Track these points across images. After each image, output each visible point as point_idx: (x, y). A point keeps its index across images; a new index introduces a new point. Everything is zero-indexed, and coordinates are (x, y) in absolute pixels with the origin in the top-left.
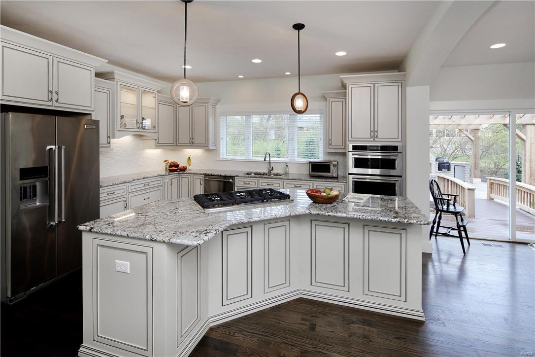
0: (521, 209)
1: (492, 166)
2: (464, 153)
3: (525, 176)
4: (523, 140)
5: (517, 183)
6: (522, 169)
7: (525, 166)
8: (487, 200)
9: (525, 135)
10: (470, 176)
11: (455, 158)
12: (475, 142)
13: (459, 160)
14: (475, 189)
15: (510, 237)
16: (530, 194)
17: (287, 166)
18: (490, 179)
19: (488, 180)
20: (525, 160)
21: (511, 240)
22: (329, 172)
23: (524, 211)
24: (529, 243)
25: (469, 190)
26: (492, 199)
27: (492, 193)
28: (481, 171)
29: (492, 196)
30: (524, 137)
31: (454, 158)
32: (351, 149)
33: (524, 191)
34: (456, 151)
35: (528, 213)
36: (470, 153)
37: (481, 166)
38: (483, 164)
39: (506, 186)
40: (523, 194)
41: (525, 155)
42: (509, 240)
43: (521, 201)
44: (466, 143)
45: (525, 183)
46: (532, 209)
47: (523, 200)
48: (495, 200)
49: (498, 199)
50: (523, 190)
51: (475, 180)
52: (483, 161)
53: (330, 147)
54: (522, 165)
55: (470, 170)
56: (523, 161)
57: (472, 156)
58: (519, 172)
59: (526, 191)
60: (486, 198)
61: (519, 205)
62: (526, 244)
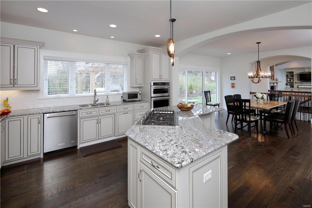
17: (108, 97)
22: (137, 98)
32: (152, 84)
53: (136, 84)
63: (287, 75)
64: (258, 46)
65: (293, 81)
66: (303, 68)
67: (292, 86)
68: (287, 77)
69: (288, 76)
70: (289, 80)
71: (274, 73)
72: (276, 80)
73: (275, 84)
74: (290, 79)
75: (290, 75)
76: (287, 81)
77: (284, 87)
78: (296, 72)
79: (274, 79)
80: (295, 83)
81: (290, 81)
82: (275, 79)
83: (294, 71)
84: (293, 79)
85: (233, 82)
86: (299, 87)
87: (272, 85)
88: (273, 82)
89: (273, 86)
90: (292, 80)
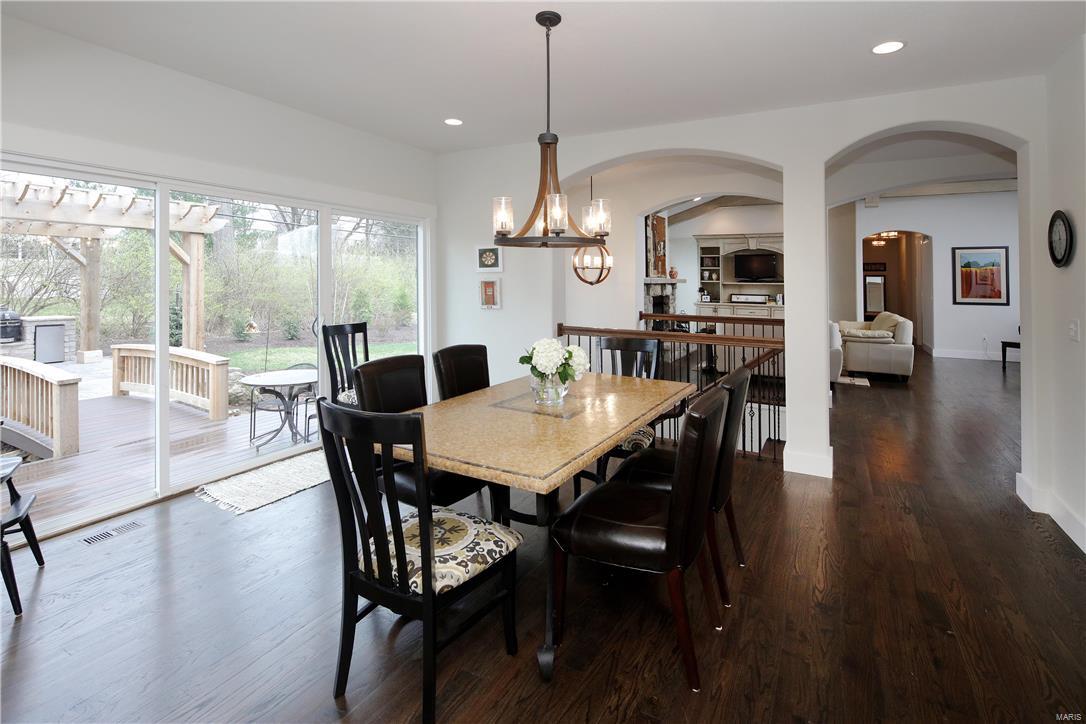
0: (180, 402)
1: (129, 319)
2: (65, 296)
3: (188, 332)
4: (185, 263)
5: (173, 350)
6: (183, 321)
7: (188, 313)
8: (113, 397)
9: (188, 253)
10: (78, 346)
11: (42, 307)
12: (88, 270)
13: (52, 311)
14: (80, 380)
15: (158, 490)
16: (198, 368)
18: (119, 349)
19: (116, 353)
20: (188, 303)
21: (160, 497)
23: (187, 405)
24: (197, 488)
25: (63, 385)
26: (124, 393)
27: (123, 380)
28: (104, 333)
29: (125, 386)
30: (186, 258)
31: (38, 309)
33: (187, 366)
34: (43, 291)
35: (193, 406)
36: (78, 294)
37: (103, 321)
38: (107, 317)
39: (149, 359)
40: (185, 369)
41: (188, 292)
42: (155, 499)
43: (182, 385)
44: (69, 272)
45: (189, 347)
46: (200, 398)
47: (183, 384)
48: (131, 393)
49: (136, 390)
50: (185, 362)
51: (89, 355)
52: (109, 310)
54: (184, 313)
55: (78, 332)
56: (184, 304)
57: (83, 301)
58: (179, 326)
59: (190, 363)
60: (111, 394)
61: (176, 394)
62: (191, 491)
63: (702, 259)
64: (548, 35)
65: (718, 279)
66: (744, 237)
67: (715, 298)
68: (702, 265)
69: (707, 261)
70: (706, 274)
71: (664, 248)
72: (671, 275)
73: (668, 290)
74: (711, 272)
75: (709, 257)
76: (702, 278)
77: (695, 301)
78: (726, 249)
79: (664, 272)
80: (724, 285)
81: (710, 278)
82: (668, 270)
83: (720, 244)
84: (717, 272)
85: (488, 274)
86: (734, 298)
87: (657, 291)
88: (661, 280)
89: (661, 297)
90: (714, 276)
